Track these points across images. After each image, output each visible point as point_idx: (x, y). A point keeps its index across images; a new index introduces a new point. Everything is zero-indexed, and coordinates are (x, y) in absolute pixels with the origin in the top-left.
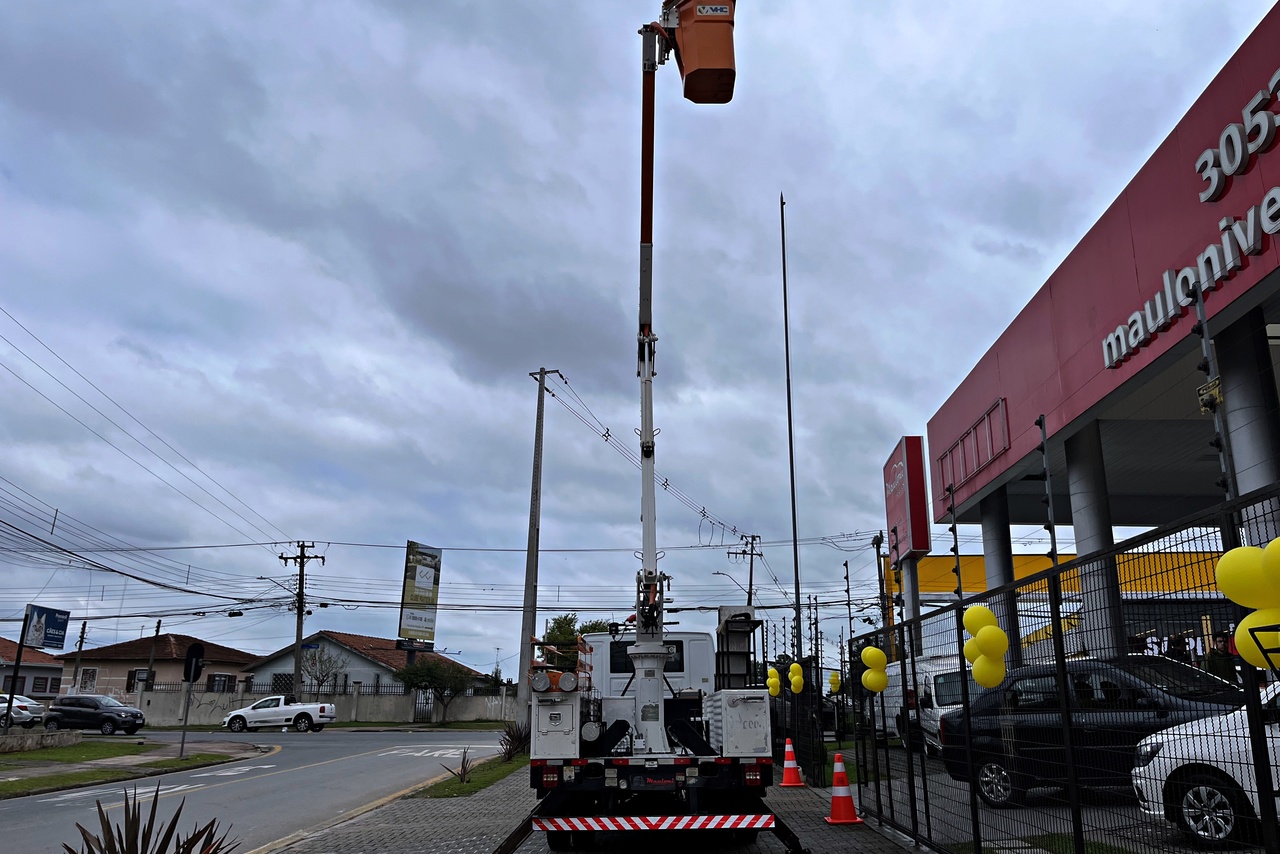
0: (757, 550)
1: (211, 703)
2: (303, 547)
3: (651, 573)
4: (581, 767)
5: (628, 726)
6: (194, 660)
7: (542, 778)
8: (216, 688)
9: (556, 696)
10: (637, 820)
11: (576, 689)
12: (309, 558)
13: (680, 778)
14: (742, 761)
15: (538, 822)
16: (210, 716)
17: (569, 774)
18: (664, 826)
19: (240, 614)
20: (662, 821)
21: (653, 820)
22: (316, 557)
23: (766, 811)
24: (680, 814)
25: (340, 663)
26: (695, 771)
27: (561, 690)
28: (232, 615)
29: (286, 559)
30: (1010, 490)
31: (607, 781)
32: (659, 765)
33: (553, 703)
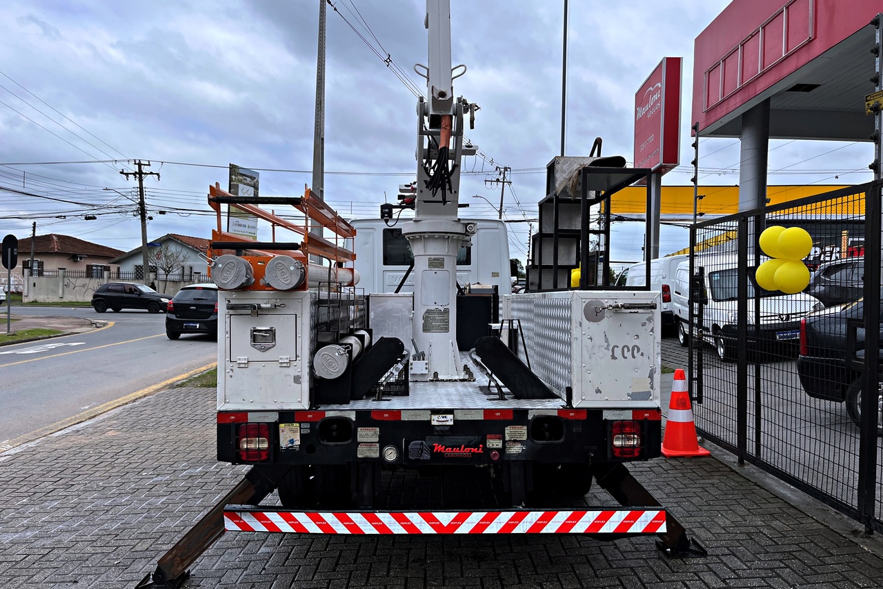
0: (508, 179)
1: (84, 286)
2: (140, 165)
3: (442, 94)
4: (312, 424)
5: (402, 347)
6: (9, 250)
7: (238, 442)
8: (95, 275)
9: (262, 299)
10: (415, 518)
11: (301, 286)
12: (146, 174)
13: (494, 443)
14: (607, 415)
15: (233, 516)
16: (84, 296)
17: (290, 436)
18: (465, 528)
19: (95, 218)
20: (460, 520)
21: (445, 518)
22: (151, 173)
23: (651, 503)
24: (493, 508)
25: (181, 258)
26: (522, 432)
27: (268, 287)
28: (87, 218)
29: (127, 174)
30: (773, 104)
31: (360, 448)
32: (455, 421)
33: (257, 311)
